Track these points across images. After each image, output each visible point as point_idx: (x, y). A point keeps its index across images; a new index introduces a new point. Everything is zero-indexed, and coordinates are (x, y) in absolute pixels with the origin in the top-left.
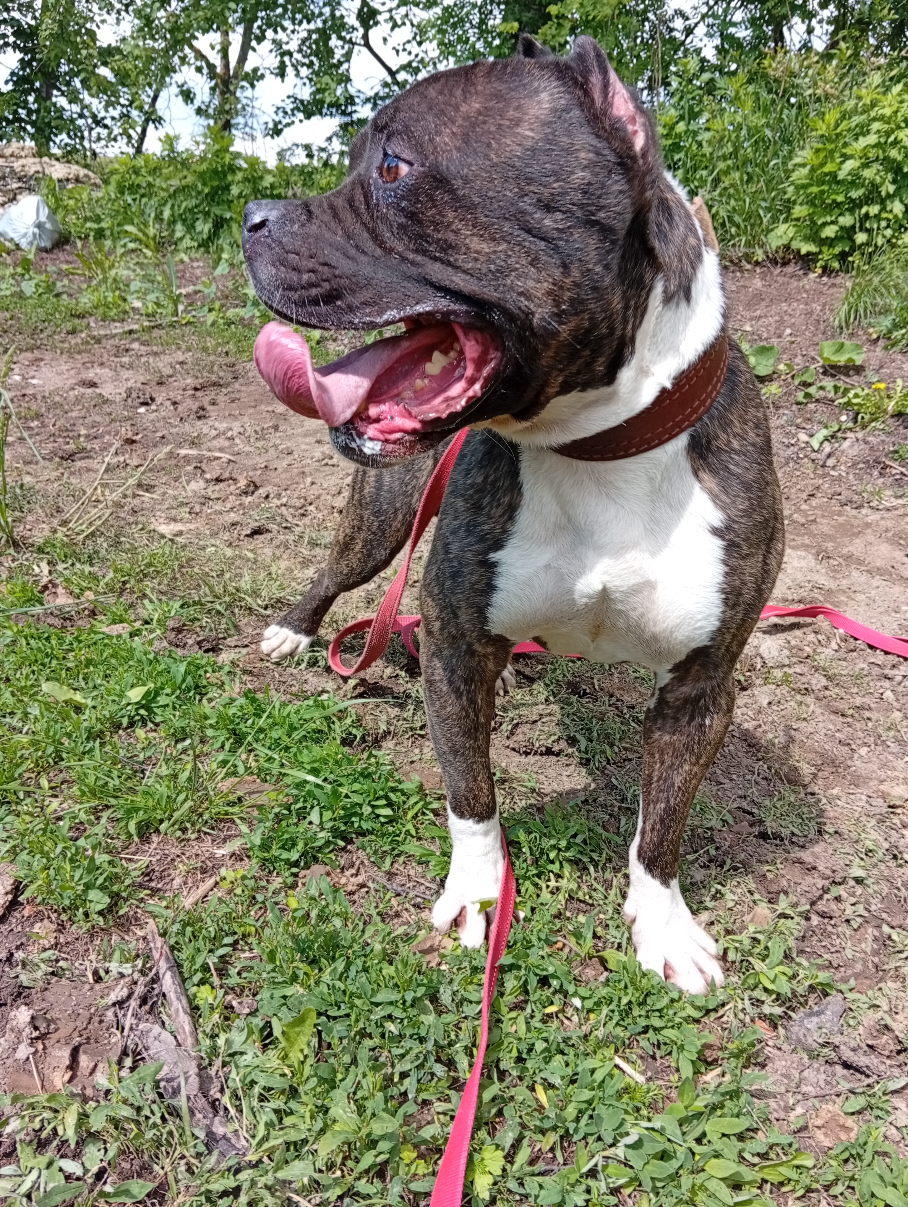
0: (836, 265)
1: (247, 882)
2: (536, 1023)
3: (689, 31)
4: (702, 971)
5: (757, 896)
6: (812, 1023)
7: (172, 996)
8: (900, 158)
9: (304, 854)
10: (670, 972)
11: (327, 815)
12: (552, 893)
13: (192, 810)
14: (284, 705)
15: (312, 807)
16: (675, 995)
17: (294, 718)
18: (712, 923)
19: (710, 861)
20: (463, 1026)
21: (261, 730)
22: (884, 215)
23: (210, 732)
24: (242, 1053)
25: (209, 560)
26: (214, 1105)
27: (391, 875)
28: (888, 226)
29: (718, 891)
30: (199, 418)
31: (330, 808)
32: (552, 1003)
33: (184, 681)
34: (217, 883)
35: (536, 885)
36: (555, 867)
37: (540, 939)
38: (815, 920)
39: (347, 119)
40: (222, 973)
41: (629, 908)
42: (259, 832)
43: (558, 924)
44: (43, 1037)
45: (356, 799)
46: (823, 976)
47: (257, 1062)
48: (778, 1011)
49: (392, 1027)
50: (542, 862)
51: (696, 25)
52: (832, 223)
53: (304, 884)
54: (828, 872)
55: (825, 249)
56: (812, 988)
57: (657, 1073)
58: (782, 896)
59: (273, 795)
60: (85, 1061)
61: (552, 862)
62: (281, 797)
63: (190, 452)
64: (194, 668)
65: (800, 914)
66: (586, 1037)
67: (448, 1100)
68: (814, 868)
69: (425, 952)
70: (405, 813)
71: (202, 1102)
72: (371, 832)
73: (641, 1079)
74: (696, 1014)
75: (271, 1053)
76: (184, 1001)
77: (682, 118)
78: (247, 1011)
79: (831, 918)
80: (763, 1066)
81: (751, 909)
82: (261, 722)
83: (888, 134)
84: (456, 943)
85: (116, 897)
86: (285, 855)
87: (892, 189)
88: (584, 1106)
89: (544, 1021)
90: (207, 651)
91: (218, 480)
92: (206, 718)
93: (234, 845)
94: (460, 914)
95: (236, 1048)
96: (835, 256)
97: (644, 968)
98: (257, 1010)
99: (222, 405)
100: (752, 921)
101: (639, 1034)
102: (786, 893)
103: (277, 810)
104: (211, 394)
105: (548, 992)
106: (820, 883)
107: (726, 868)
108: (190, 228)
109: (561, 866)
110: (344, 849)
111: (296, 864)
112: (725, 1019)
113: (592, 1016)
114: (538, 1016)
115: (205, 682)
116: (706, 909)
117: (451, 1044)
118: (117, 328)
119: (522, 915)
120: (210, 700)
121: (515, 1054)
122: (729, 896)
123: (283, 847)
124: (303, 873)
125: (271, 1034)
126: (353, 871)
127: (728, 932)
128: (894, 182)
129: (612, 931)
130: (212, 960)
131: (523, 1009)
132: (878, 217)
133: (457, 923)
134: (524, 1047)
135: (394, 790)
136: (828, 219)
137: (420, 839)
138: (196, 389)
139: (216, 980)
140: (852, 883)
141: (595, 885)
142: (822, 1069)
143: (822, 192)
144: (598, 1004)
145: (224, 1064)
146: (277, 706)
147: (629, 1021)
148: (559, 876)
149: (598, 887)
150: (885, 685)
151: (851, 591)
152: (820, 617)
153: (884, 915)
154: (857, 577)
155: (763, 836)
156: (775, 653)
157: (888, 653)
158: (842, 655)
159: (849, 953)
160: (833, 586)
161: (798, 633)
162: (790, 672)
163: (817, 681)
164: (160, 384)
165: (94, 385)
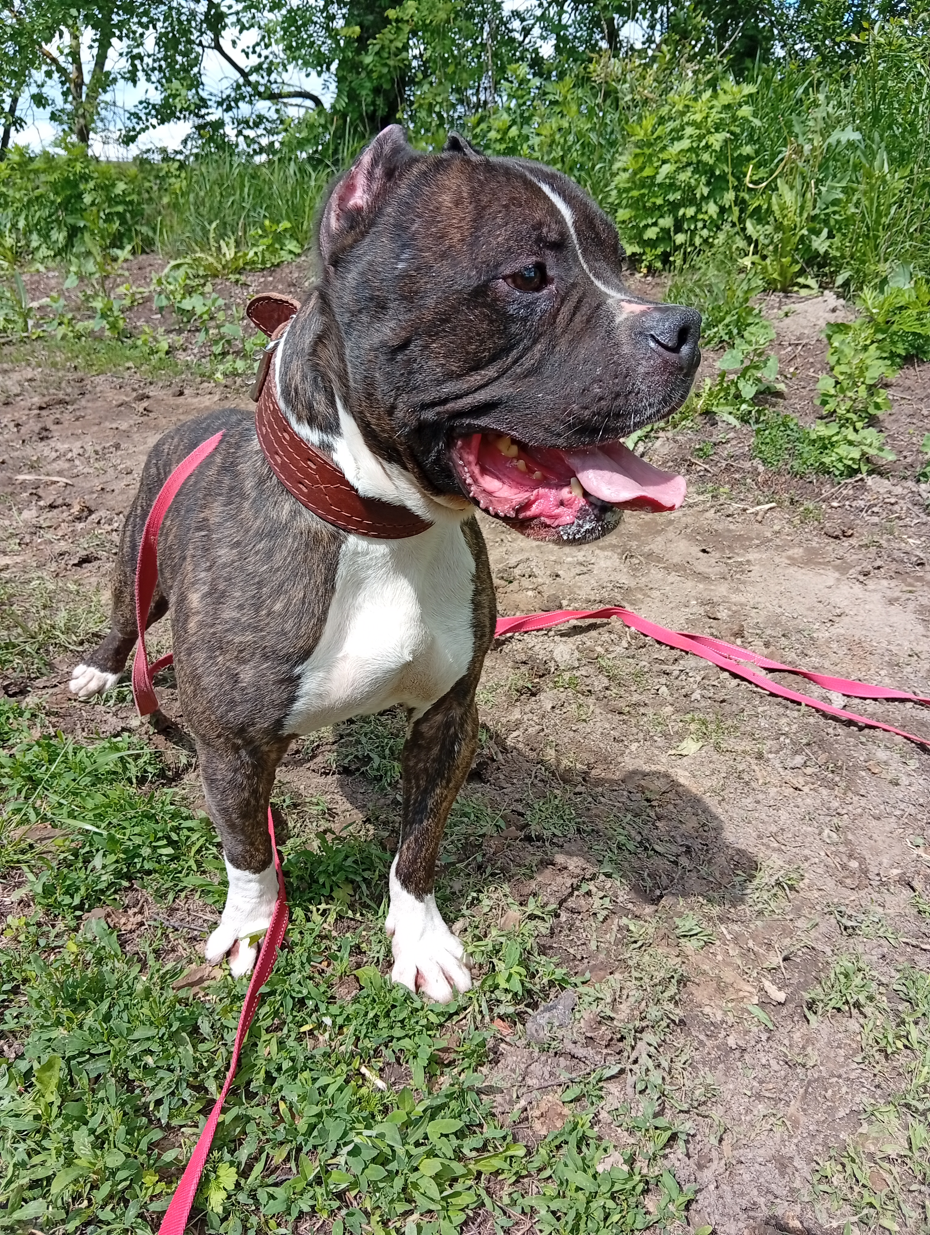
0: (659, 265)
1: (30, 928)
2: (291, 1042)
3: (526, 31)
5: (510, 900)
6: (545, 1018)
8: (711, 162)
9: (87, 898)
10: (421, 981)
11: (111, 858)
12: (322, 915)
14: (78, 749)
15: (97, 851)
16: (417, 1005)
17: (87, 762)
18: (466, 930)
19: (478, 867)
21: (53, 776)
22: (700, 216)
23: (5, 781)
24: (1, 1098)
25: (31, 595)
27: (171, 911)
28: (704, 227)
29: (474, 899)
30: (42, 439)
31: (113, 852)
32: (306, 1023)
34: (3, 931)
35: (307, 910)
37: (302, 963)
38: (564, 916)
39: (201, 121)
41: (389, 923)
42: (44, 879)
43: (324, 944)
45: (138, 841)
46: (560, 972)
48: (515, 1009)
49: (150, 1060)
51: (533, 25)
52: (654, 224)
53: (86, 927)
54: (578, 871)
55: (648, 250)
56: (551, 983)
58: (531, 899)
59: (60, 841)
61: (323, 886)
62: (68, 843)
63: (28, 477)
65: (549, 913)
67: (195, 1125)
69: (192, 985)
70: (188, 850)
72: (155, 871)
73: (383, 1085)
74: (439, 1020)
75: (27, 1096)
77: (514, 122)
78: (13, 1055)
79: (580, 913)
80: (497, 1063)
81: (504, 913)
82: (53, 768)
83: (700, 138)
84: (226, 973)
86: (68, 900)
87: (706, 191)
88: (314, 1120)
89: (298, 1040)
90: (12, 696)
91: (52, 507)
92: (2, 767)
93: (22, 893)
94: (233, 946)
96: (658, 256)
97: (395, 980)
98: (23, 1054)
99: (66, 424)
100: (505, 924)
102: (536, 895)
103: (62, 856)
104: (56, 413)
105: (303, 1013)
106: (570, 882)
107: (484, 875)
108: (46, 237)
109: (332, 889)
110: (129, 888)
111: (79, 907)
112: (464, 1022)
113: (343, 1031)
114: (294, 1036)
115: (7, 729)
116: (463, 916)
117: (204, 1070)
120: (11, 747)
121: (263, 1074)
122: (486, 902)
123: (66, 893)
124: (86, 915)
126: (136, 910)
127: (476, 938)
128: (708, 184)
129: (374, 946)
131: (280, 1030)
132: (694, 218)
133: (230, 953)
134: (272, 1068)
135: (176, 829)
136: (650, 221)
137: (202, 873)
138: (41, 408)
140: (600, 879)
141: (369, 902)
142: (550, 1061)
143: (643, 196)
144: (348, 1019)
146: (70, 750)
147: (375, 1032)
148: (330, 898)
149: (371, 903)
150: (663, 680)
151: (648, 589)
152: (614, 617)
153: (630, 906)
154: (656, 574)
155: (528, 839)
156: (567, 657)
157: (672, 648)
158: (631, 652)
159: (593, 946)
160: (633, 584)
161: (593, 633)
162: (578, 674)
163: (599, 682)
164: (7, 404)
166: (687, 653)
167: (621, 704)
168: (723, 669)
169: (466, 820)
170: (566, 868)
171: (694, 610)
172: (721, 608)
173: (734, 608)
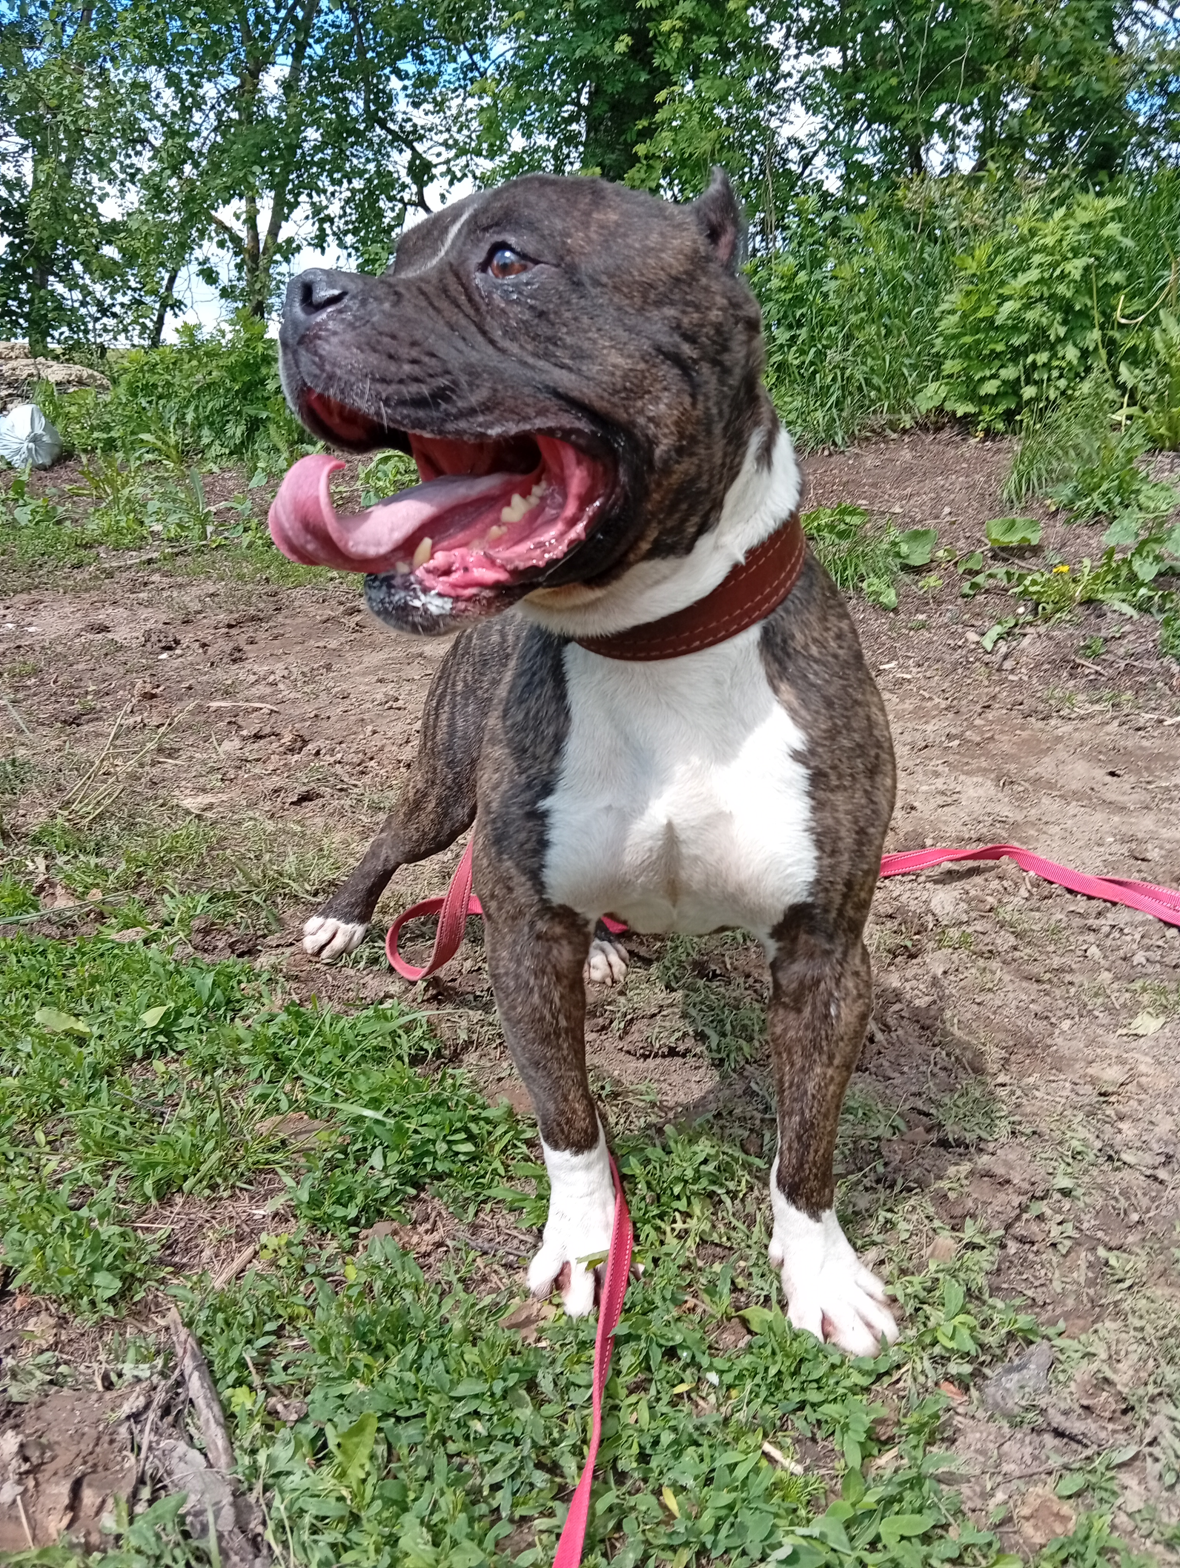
0: (1000, 426)
1: (293, 1249)
2: (662, 1407)
3: (806, 162)
4: (869, 1326)
5: (937, 1223)
6: (1012, 1381)
7: (200, 1402)
8: (1069, 294)
9: (364, 1209)
10: (830, 1329)
11: (393, 1156)
12: (679, 1237)
13: (223, 1161)
14: (336, 1018)
15: (374, 1147)
16: (837, 1359)
17: (349, 1035)
18: (882, 1262)
19: (878, 1181)
20: (570, 1418)
21: (309, 1052)
22: (1055, 363)
23: (244, 1060)
24: (288, 1473)
26: (255, 1542)
27: (475, 1228)
28: (1061, 376)
29: (887, 1221)
30: (234, 661)
31: (396, 1148)
32: (682, 1381)
33: (211, 995)
34: (256, 1253)
35: (658, 1229)
36: (682, 1205)
37: (664, 1299)
38: (1013, 1247)
40: (263, 1368)
41: (776, 1248)
42: (308, 1184)
43: (688, 1276)
44: (34, 1470)
45: (428, 1134)
46: (1024, 1320)
47: (306, 1483)
48: (967, 1369)
49: (478, 1427)
50: (664, 1199)
52: (994, 376)
53: (365, 1247)
54: (1026, 1186)
56: (1011, 1336)
57: (818, 1459)
58: (968, 1221)
59: (324, 1135)
60: (89, 1497)
61: (678, 1198)
62: (334, 1137)
63: (223, 704)
64: (224, 979)
65: (993, 1242)
66: (726, 1421)
67: (551, 1514)
68: (1008, 1182)
69: (519, 1326)
70: (492, 1148)
71: (239, 1539)
72: (450, 1175)
73: (798, 1469)
74: (864, 1381)
75: (325, 1470)
76: (216, 1408)
77: (802, 266)
78: (294, 1417)
79: (1033, 1243)
80: (953, 1441)
81: (930, 1240)
82: (308, 1043)
83: (1053, 266)
84: (560, 1311)
85: (129, 1281)
86: (340, 1212)
87: (1062, 331)
88: (722, 1513)
89: (673, 1404)
90: (241, 955)
91: (257, 737)
92: (240, 1041)
93: (277, 1203)
94: (561, 1273)
95: (281, 1466)
96: (999, 416)
97: (796, 1325)
98: (307, 1415)
99: (262, 644)
100: (932, 1255)
101: (795, 1411)
102: (973, 1216)
103: (328, 1155)
104: (249, 631)
105: (676, 1367)
106: (1016, 1200)
107: (897, 1189)
108: (219, 432)
109: (689, 1203)
110: (416, 1198)
111: (355, 1222)
112: (901, 1385)
113: (734, 1393)
114: (665, 1399)
115: (238, 996)
116: (874, 1243)
117: (555, 1443)
118: (133, 558)
119: (641, 1268)
120: (245, 1019)
121: (635, 1450)
122: (902, 1225)
123: (338, 1202)
124: (364, 1232)
125: (325, 1445)
126: (428, 1226)
127: (903, 1272)
128: (1065, 322)
129: (757, 1281)
130: (249, 1355)
131: (646, 1390)
132: (1046, 367)
133: (559, 1283)
134: (647, 1440)
135: (475, 1119)
136: (988, 373)
137: (511, 1178)
138: (229, 626)
139: (256, 1379)
140: (1057, 1196)
141: (734, 1222)
142: (1027, 1440)
143: (978, 342)
144: (740, 1377)
145: (266, 1488)
146: (328, 1020)
147: (779, 1396)
148: (687, 1215)
149: (739, 1224)
150: (1091, 937)
151: (1042, 823)
152: (1003, 859)
153: (1100, 1234)
154: (1049, 805)
155: (944, 1143)
156: (950, 908)
158: (1035, 904)
159: (1057, 1286)
160: (1020, 818)
161: (978, 880)
162: (970, 930)
163: (1004, 941)
164: (186, 622)
165: (104, 629)
166: (1114, 904)
167: (1038, 970)
170: (1010, 1181)
171: (1112, 850)
172: (1150, 846)
173: (1168, 846)
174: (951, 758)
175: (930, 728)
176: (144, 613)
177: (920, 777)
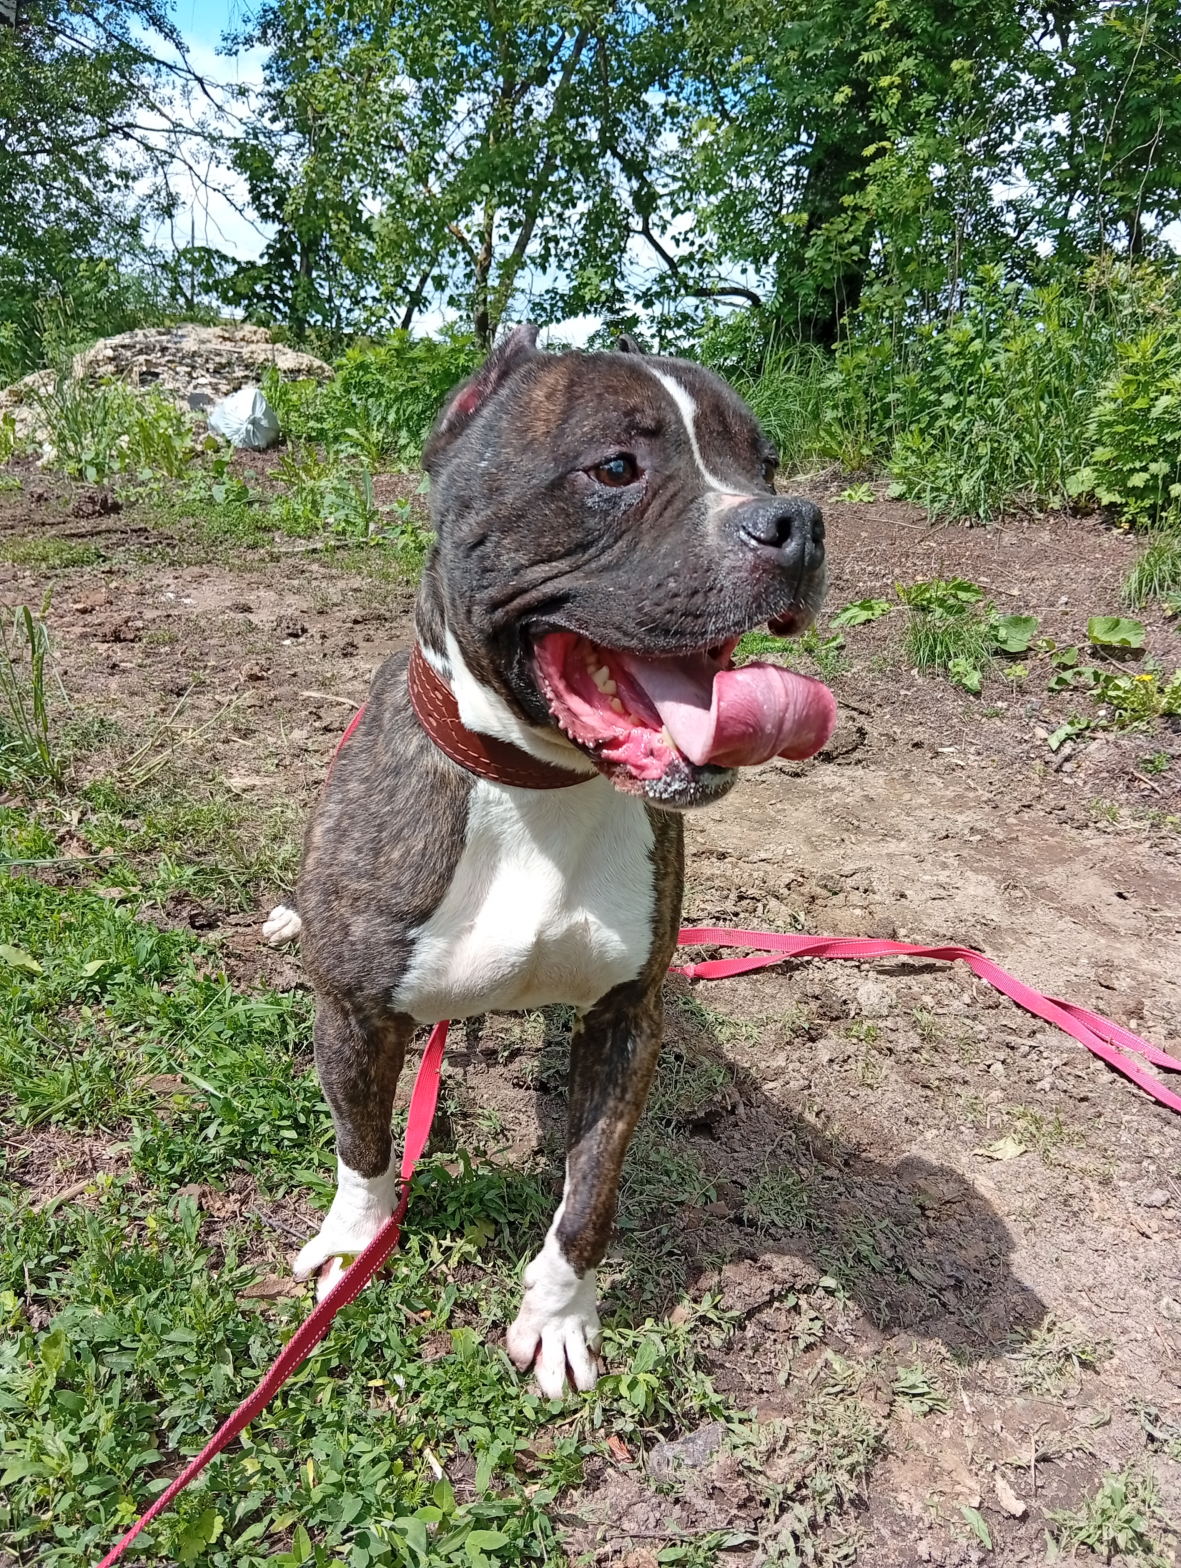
0: (1145, 520)
4: (568, 1368)
10: (538, 1357)
27: (276, 1207)
30: (345, 655)
39: (613, 317)
54: (786, 1276)
55: (1132, 500)
59: (179, 1099)
63: (314, 694)
68: (768, 1268)
77: (978, 334)
81: (672, 1306)
84: (309, 1294)
93: (121, 1149)
94: (325, 1263)
99: (377, 642)
104: (370, 629)
106: (771, 1287)
108: (415, 434)
110: (238, 1170)
111: (178, 1179)
118: (301, 546)
124: (182, 1190)
126: (239, 1196)
133: (320, 1271)
138: (355, 622)
140: (821, 1293)
150: (1002, 1055)
151: (1025, 932)
152: (959, 961)
154: (1042, 914)
156: (876, 1001)
157: (1034, 1016)
158: (972, 1011)
159: (781, 1378)
160: (1005, 923)
161: (927, 977)
162: (882, 1025)
163: (908, 1041)
164: (321, 613)
165: (248, 609)
167: (932, 1076)
168: (1097, 1056)
169: (665, 1178)
170: (770, 1268)
171: (1079, 971)
172: (1122, 974)
173: (1141, 978)
174: (965, 853)
175: (960, 818)
176: (290, 599)
177: (927, 866)
